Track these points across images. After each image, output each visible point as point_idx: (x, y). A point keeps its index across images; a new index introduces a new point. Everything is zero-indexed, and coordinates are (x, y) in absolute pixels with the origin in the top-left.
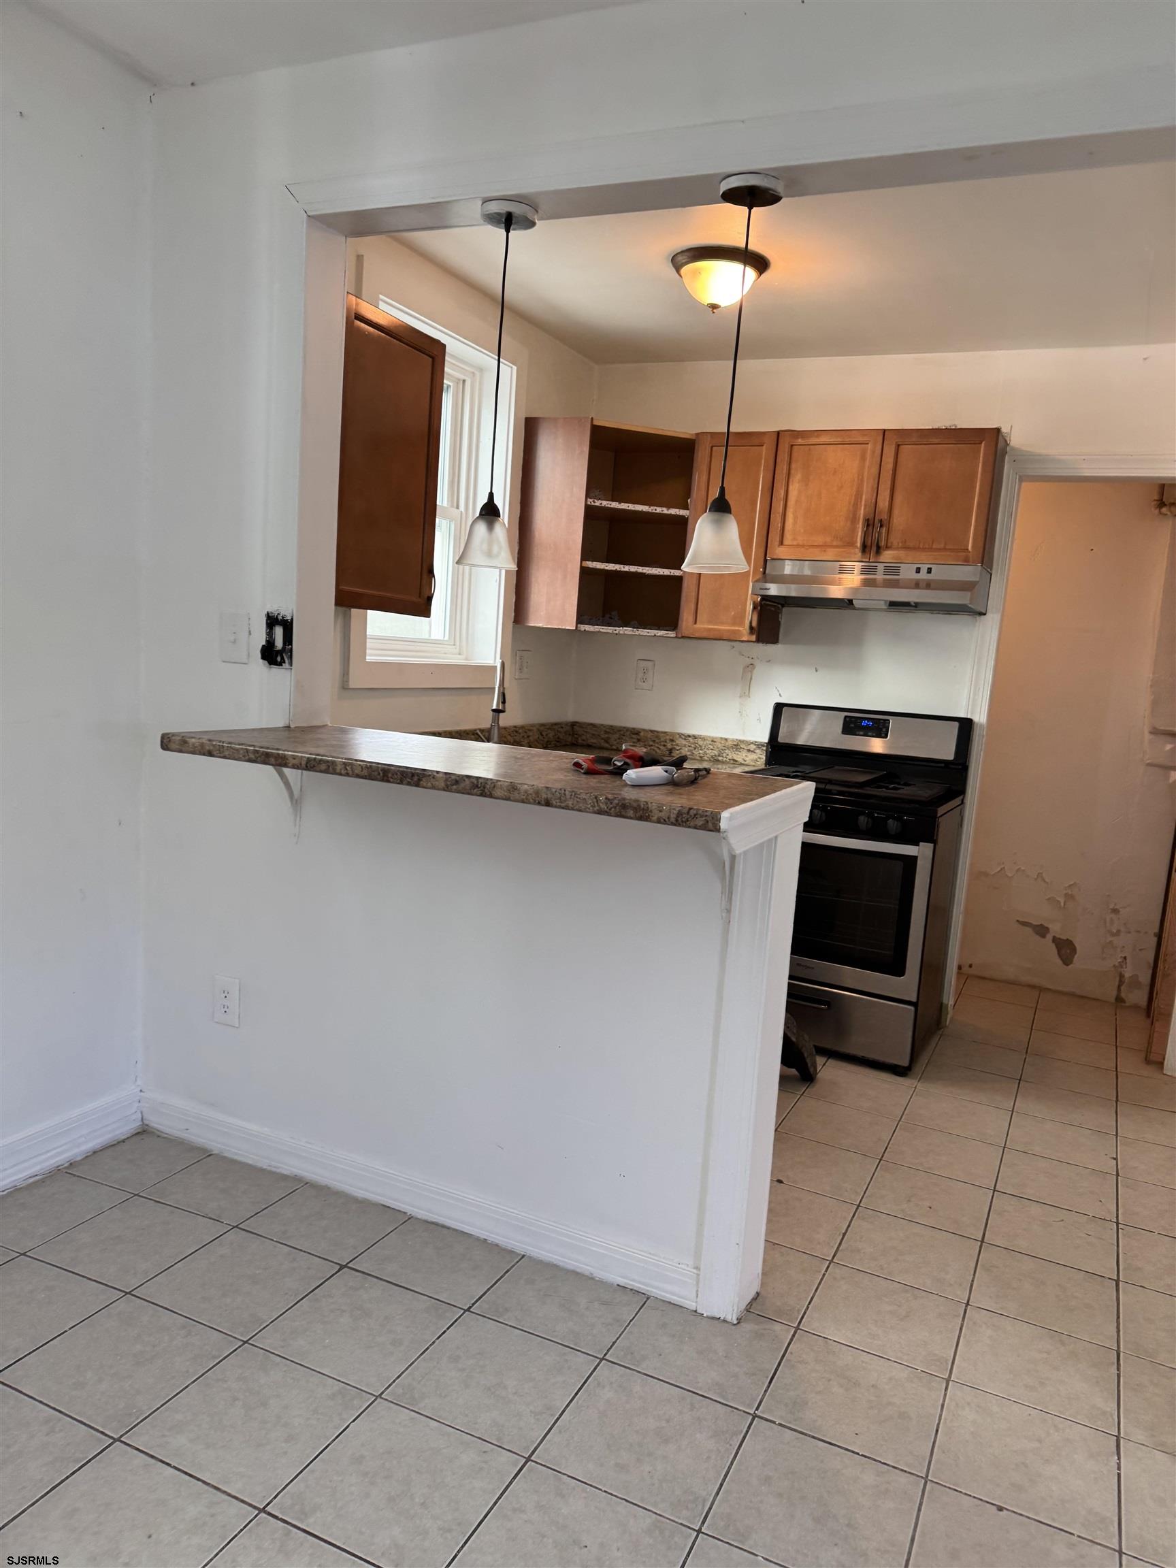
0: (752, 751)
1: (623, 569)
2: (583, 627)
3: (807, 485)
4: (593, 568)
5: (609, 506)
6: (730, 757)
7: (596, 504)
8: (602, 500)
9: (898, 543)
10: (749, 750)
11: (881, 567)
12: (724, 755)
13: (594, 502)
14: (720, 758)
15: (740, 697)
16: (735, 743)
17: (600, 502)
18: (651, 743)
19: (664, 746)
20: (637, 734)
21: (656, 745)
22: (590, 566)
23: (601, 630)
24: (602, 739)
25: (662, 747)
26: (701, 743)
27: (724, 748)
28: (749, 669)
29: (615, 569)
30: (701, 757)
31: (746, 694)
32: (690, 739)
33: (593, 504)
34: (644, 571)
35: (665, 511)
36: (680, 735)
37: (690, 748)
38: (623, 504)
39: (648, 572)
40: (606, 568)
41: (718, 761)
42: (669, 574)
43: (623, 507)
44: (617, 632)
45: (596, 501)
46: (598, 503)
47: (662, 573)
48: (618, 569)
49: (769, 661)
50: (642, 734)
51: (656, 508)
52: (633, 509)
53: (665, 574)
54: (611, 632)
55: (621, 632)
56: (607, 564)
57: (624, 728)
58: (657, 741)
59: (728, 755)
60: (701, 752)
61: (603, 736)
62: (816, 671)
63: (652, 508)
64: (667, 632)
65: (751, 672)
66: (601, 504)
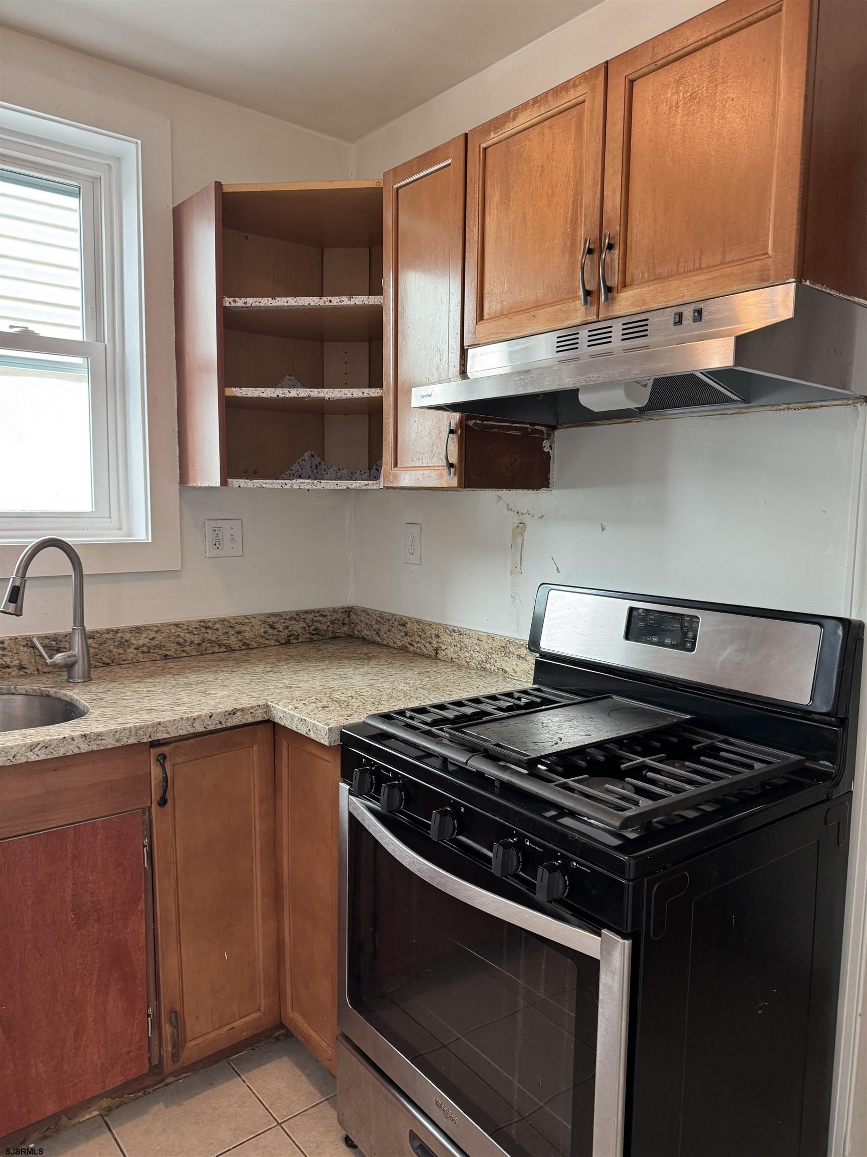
0: (523, 658)
1: (288, 395)
2: (235, 483)
3: (507, 209)
4: (242, 398)
5: (258, 304)
6: (498, 665)
7: (238, 304)
8: (246, 297)
9: (643, 274)
10: (519, 657)
11: (617, 328)
12: (492, 661)
13: (235, 301)
14: (488, 666)
15: (511, 573)
16: (503, 644)
17: (243, 300)
18: (418, 639)
19: (430, 643)
20: (404, 625)
21: (423, 641)
22: (239, 395)
23: (264, 485)
24: (374, 630)
25: (428, 645)
26: (466, 641)
27: (491, 651)
28: (519, 530)
29: (275, 396)
30: (468, 662)
31: (517, 570)
32: (455, 634)
33: (233, 304)
34: (321, 395)
35: (346, 301)
36: (446, 627)
37: (456, 649)
38: (278, 299)
39: (327, 397)
40: (262, 395)
41: (485, 669)
42: (360, 395)
43: (279, 304)
44: (288, 487)
45: (237, 299)
46: (240, 302)
47: (349, 395)
48: (281, 395)
49: (543, 516)
50: (408, 625)
51: (330, 298)
52: (295, 304)
53: (355, 396)
54: (279, 487)
55: (295, 486)
56: (263, 390)
57: (393, 615)
58: (423, 636)
59: (496, 661)
60: (467, 654)
61: (375, 627)
62: (603, 530)
63: (324, 299)
64: (366, 482)
65: (522, 534)
66: (245, 303)
